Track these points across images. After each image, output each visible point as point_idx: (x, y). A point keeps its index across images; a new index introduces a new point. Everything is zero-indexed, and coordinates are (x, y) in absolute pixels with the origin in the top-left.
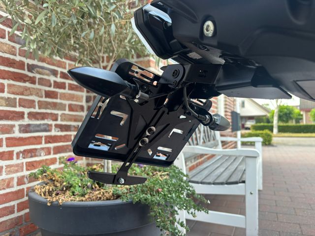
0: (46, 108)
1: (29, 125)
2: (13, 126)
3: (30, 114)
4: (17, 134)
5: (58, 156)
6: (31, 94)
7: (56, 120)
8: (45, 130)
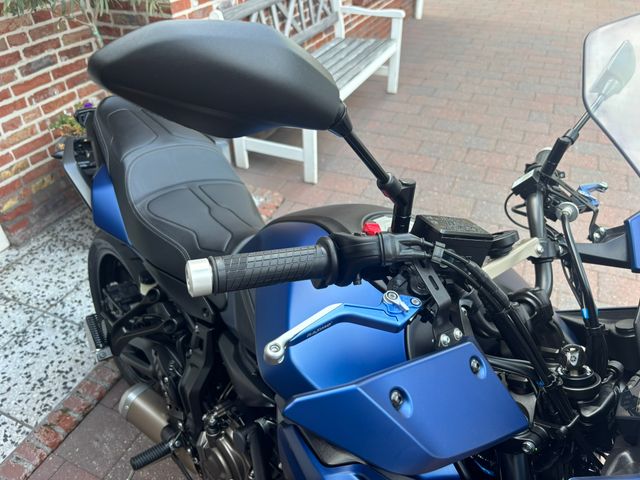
0: (42, 37)
1: (29, 65)
2: (13, 71)
3: (25, 51)
4: (20, 79)
5: (75, 90)
6: (18, 27)
7: (59, 46)
8: (50, 64)
